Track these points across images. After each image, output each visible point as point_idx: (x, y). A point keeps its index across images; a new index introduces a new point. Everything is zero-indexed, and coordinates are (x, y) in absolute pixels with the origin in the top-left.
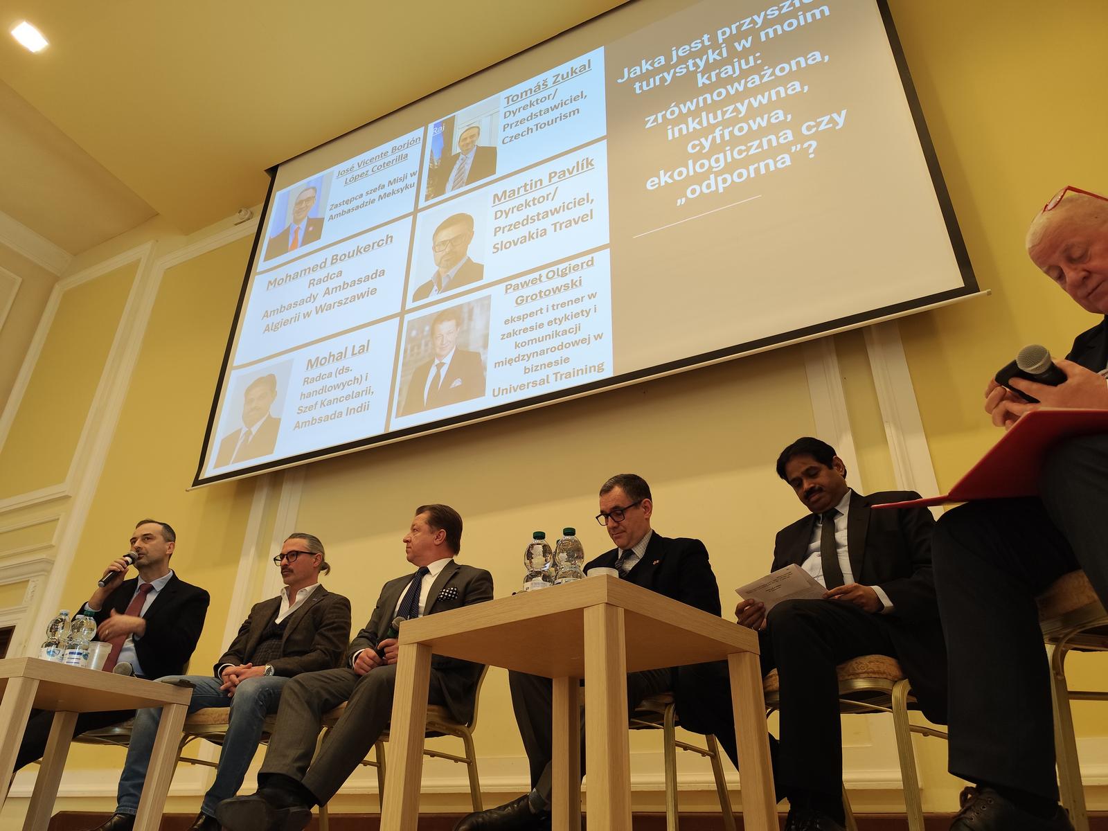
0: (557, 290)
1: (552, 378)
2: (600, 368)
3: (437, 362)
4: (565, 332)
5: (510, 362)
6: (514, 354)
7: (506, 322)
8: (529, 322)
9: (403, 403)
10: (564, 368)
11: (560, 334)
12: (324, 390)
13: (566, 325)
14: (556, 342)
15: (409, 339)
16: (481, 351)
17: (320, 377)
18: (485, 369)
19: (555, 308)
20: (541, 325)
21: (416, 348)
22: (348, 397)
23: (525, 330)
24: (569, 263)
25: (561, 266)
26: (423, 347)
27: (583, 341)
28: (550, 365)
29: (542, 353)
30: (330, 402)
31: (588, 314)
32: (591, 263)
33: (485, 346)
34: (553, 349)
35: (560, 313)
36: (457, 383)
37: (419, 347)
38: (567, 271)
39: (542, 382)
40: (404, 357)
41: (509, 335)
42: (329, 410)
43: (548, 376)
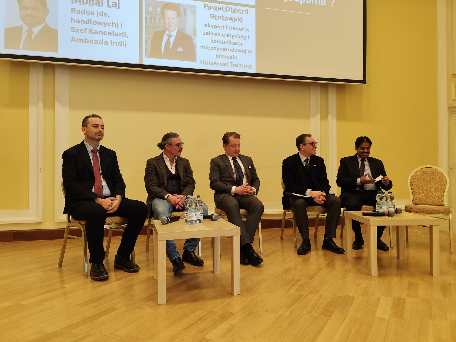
0: (231, 19)
1: (229, 64)
2: (250, 68)
3: (167, 33)
4: (235, 44)
5: (209, 48)
6: (211, 45)
7: (205, 25)
8: (217, 31)
9: (149, 50)
10: (234, 61)
11: (233, 43)
12: (89, 22)
13: (235, 40)
14: (231, 47)
15: (147, 12)
16: (192, 36)
17: (84, 12)
19: (230, 28)
20: (223, 35)
21: (153, 19)
22: (110, 34)
23: (216, 34)
24: (237, 7)
25: (234, 7)
26: (157, 20)
27: (243, 51)
28: (228, 57)
29: (224, 50)
30: (96, 32)
31: (245, 38)
32: (247, 12)
33: (195, 34)
34: (230, 50)
35: (233, 32)
36: (180, 49)
37: (155, 19)
38: (236, 11)
39: (226, 65)
40: (146, 23)
41: (207, 34)
42: (99, 37)
43: (227, 62)
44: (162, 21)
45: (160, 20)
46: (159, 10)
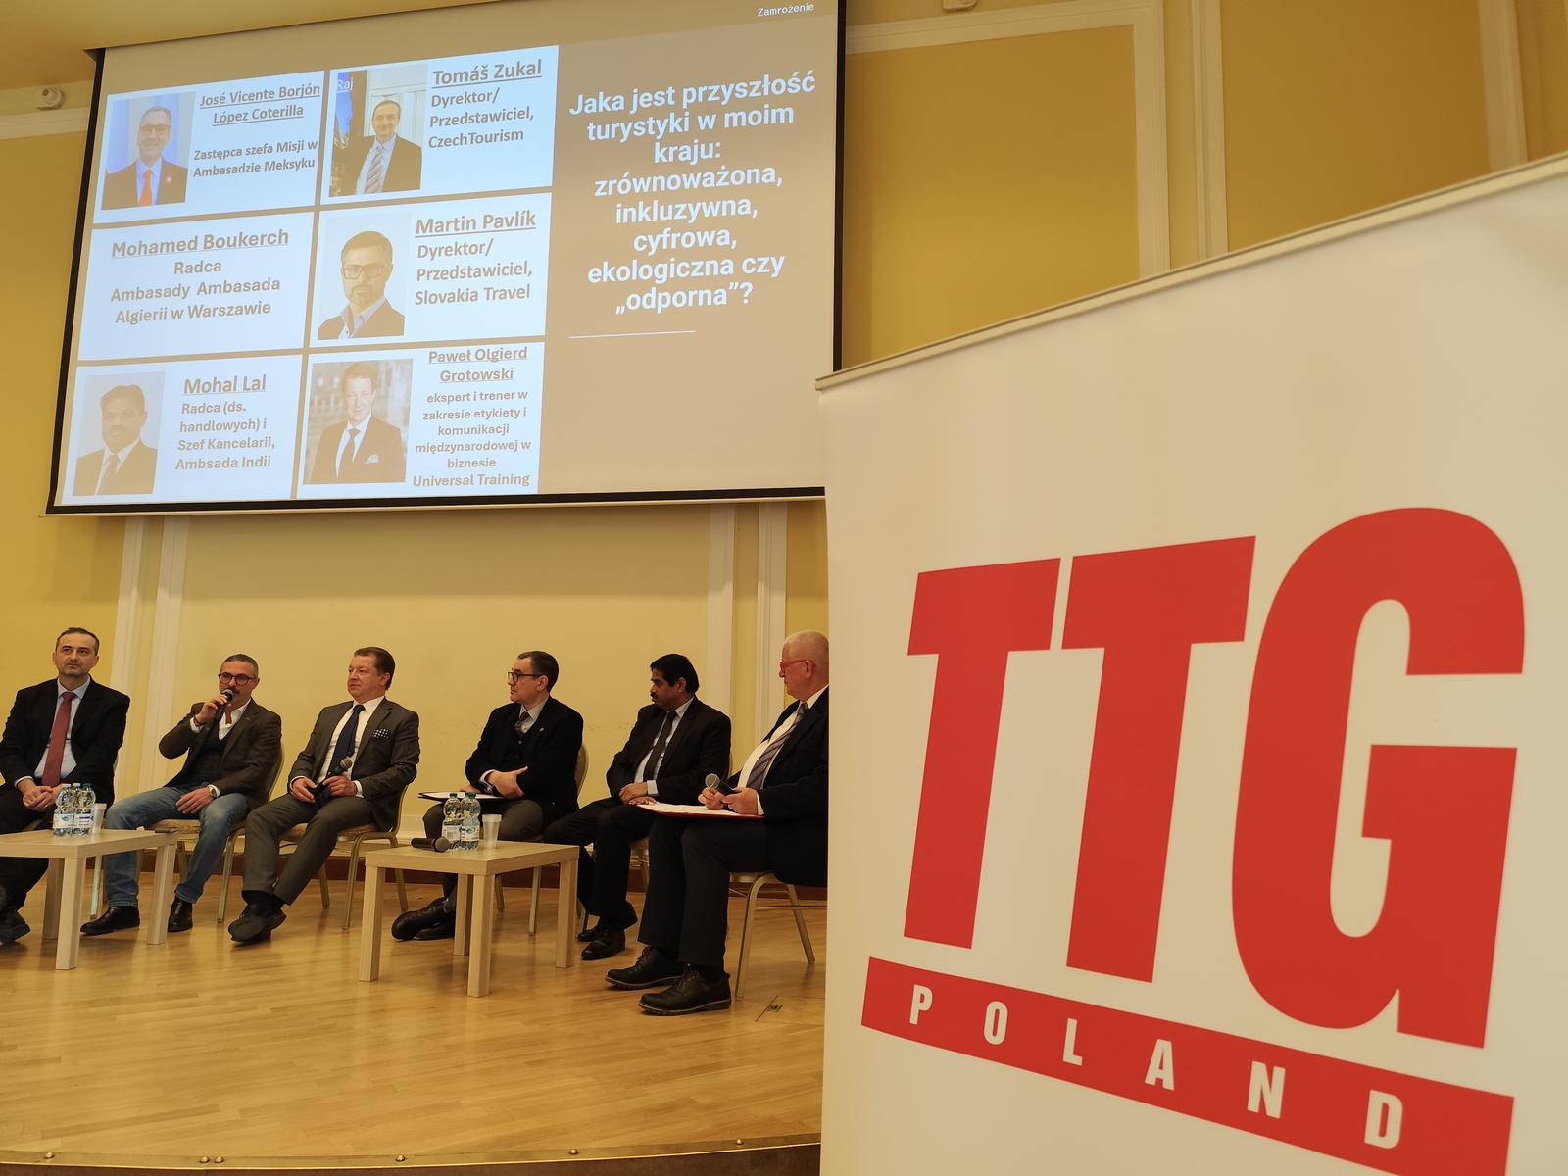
0: (486, 376)
1: (476, 480)
2: (525, 482)
3: (350, 427)
4: (492, 430)
5: (433, 448)
6: (437, 440)
7: (430, 399)
8: (455, 407)
9: (311, 468)
10: (489, 472)
11: (487, 431)
12: (209, 427)
13: (494, 422)
14: (482, 439)
15: (316, 389)
16: (400, 426)
17: (204, 408)
18: (406, 450)
19: (484, 397)
20: (468, 414)
21: (324, 402)
22: (243, 444)
23: (450, 415)
24: (500, 346)
25: (493, 348)
26: (332, 404)
27: (511, 446)
28: (475, 464)
29: (468, 447)
30: (220, 445)
31: (517, 415)
32: (524, 354)
33: (406, 422)
34: (479, 447)
35: (489, 405)
36: (374, 459)
37: (328, 403)
38: (499, 357)
39: (468, 481)
40: (311, 411)
41: (433, 416)
42: (221, 455)
43: (472, 476)
44: (341, 404)
45: (337, 401)
46: (337, 380)
